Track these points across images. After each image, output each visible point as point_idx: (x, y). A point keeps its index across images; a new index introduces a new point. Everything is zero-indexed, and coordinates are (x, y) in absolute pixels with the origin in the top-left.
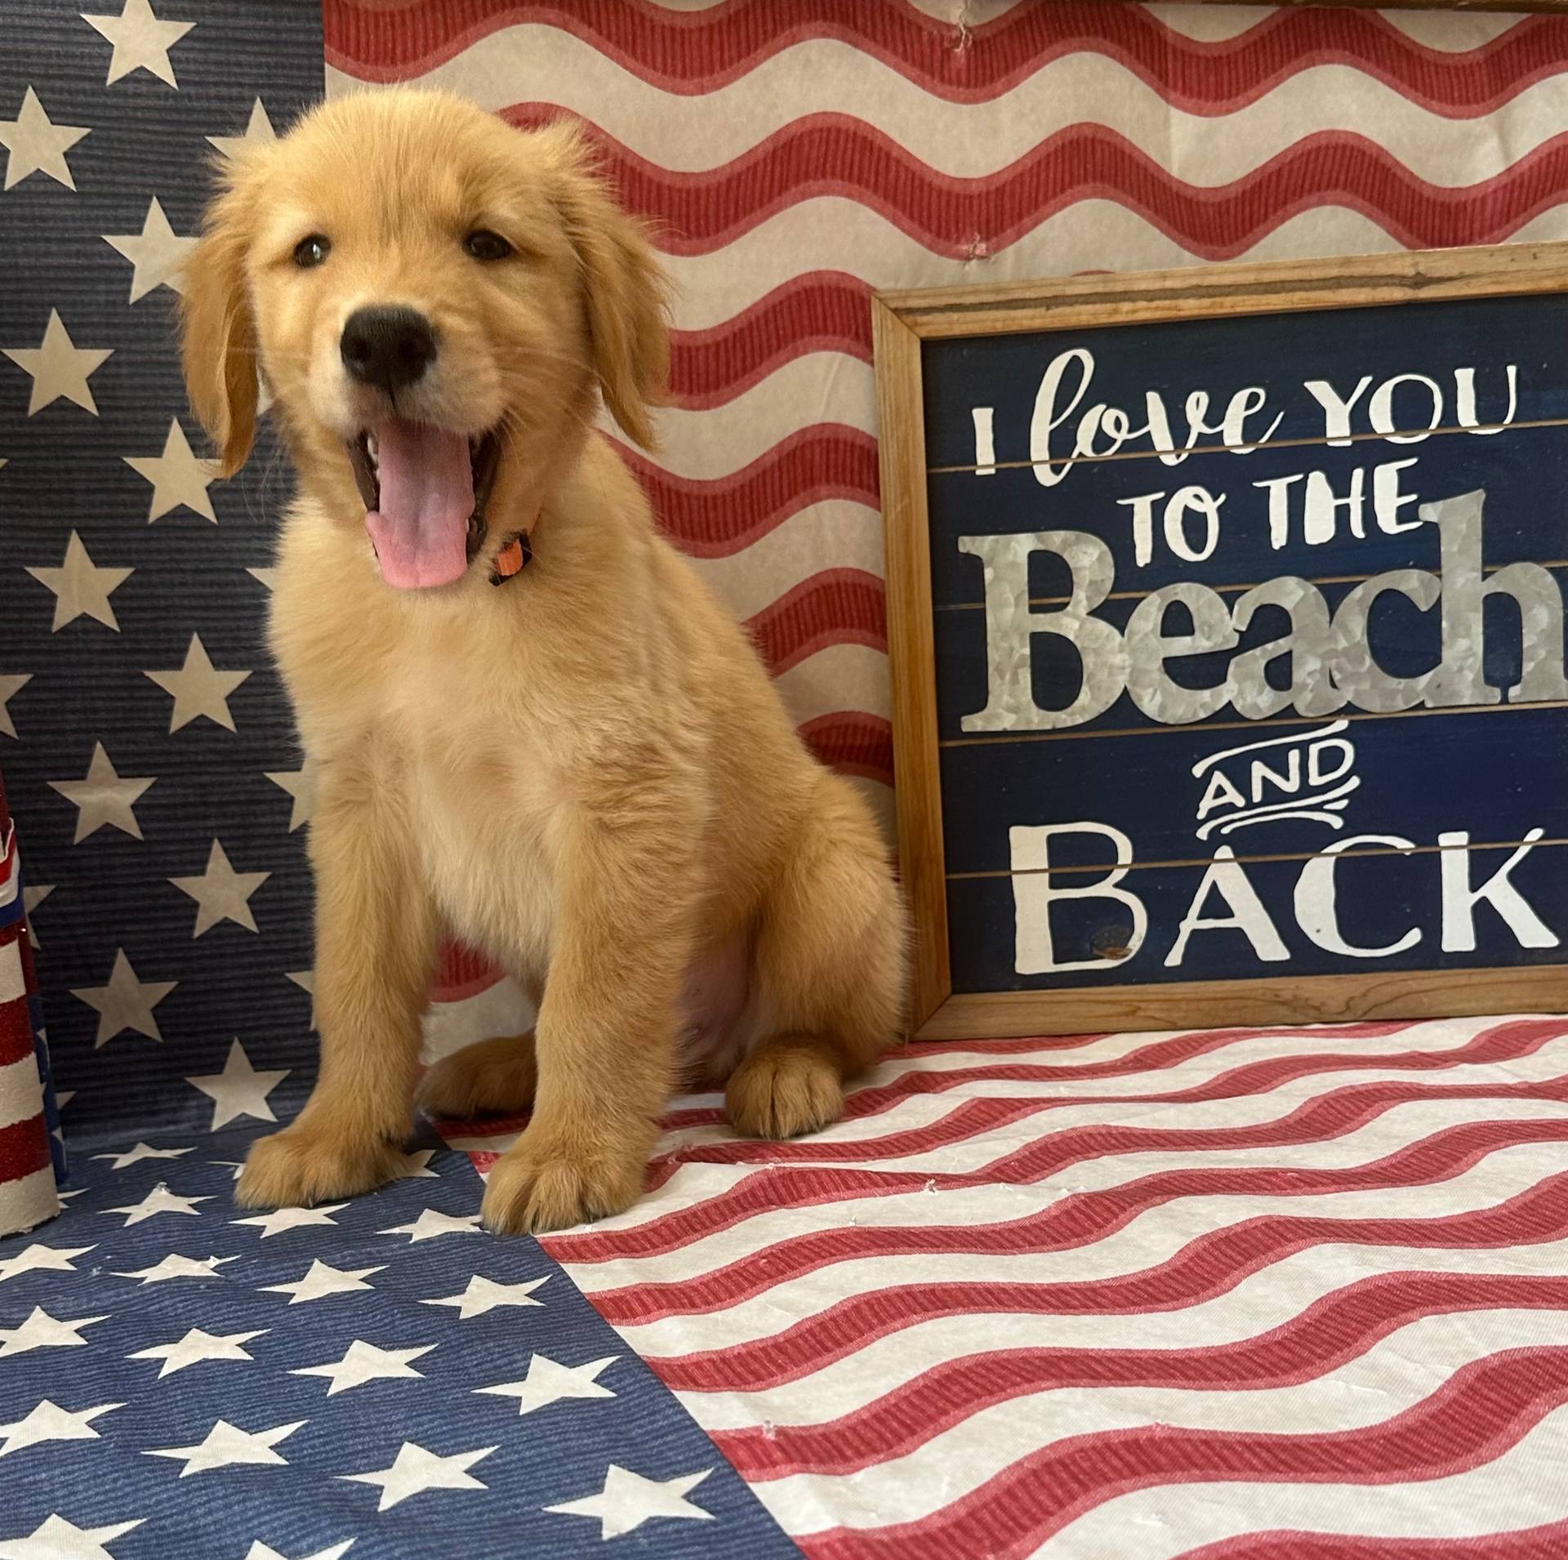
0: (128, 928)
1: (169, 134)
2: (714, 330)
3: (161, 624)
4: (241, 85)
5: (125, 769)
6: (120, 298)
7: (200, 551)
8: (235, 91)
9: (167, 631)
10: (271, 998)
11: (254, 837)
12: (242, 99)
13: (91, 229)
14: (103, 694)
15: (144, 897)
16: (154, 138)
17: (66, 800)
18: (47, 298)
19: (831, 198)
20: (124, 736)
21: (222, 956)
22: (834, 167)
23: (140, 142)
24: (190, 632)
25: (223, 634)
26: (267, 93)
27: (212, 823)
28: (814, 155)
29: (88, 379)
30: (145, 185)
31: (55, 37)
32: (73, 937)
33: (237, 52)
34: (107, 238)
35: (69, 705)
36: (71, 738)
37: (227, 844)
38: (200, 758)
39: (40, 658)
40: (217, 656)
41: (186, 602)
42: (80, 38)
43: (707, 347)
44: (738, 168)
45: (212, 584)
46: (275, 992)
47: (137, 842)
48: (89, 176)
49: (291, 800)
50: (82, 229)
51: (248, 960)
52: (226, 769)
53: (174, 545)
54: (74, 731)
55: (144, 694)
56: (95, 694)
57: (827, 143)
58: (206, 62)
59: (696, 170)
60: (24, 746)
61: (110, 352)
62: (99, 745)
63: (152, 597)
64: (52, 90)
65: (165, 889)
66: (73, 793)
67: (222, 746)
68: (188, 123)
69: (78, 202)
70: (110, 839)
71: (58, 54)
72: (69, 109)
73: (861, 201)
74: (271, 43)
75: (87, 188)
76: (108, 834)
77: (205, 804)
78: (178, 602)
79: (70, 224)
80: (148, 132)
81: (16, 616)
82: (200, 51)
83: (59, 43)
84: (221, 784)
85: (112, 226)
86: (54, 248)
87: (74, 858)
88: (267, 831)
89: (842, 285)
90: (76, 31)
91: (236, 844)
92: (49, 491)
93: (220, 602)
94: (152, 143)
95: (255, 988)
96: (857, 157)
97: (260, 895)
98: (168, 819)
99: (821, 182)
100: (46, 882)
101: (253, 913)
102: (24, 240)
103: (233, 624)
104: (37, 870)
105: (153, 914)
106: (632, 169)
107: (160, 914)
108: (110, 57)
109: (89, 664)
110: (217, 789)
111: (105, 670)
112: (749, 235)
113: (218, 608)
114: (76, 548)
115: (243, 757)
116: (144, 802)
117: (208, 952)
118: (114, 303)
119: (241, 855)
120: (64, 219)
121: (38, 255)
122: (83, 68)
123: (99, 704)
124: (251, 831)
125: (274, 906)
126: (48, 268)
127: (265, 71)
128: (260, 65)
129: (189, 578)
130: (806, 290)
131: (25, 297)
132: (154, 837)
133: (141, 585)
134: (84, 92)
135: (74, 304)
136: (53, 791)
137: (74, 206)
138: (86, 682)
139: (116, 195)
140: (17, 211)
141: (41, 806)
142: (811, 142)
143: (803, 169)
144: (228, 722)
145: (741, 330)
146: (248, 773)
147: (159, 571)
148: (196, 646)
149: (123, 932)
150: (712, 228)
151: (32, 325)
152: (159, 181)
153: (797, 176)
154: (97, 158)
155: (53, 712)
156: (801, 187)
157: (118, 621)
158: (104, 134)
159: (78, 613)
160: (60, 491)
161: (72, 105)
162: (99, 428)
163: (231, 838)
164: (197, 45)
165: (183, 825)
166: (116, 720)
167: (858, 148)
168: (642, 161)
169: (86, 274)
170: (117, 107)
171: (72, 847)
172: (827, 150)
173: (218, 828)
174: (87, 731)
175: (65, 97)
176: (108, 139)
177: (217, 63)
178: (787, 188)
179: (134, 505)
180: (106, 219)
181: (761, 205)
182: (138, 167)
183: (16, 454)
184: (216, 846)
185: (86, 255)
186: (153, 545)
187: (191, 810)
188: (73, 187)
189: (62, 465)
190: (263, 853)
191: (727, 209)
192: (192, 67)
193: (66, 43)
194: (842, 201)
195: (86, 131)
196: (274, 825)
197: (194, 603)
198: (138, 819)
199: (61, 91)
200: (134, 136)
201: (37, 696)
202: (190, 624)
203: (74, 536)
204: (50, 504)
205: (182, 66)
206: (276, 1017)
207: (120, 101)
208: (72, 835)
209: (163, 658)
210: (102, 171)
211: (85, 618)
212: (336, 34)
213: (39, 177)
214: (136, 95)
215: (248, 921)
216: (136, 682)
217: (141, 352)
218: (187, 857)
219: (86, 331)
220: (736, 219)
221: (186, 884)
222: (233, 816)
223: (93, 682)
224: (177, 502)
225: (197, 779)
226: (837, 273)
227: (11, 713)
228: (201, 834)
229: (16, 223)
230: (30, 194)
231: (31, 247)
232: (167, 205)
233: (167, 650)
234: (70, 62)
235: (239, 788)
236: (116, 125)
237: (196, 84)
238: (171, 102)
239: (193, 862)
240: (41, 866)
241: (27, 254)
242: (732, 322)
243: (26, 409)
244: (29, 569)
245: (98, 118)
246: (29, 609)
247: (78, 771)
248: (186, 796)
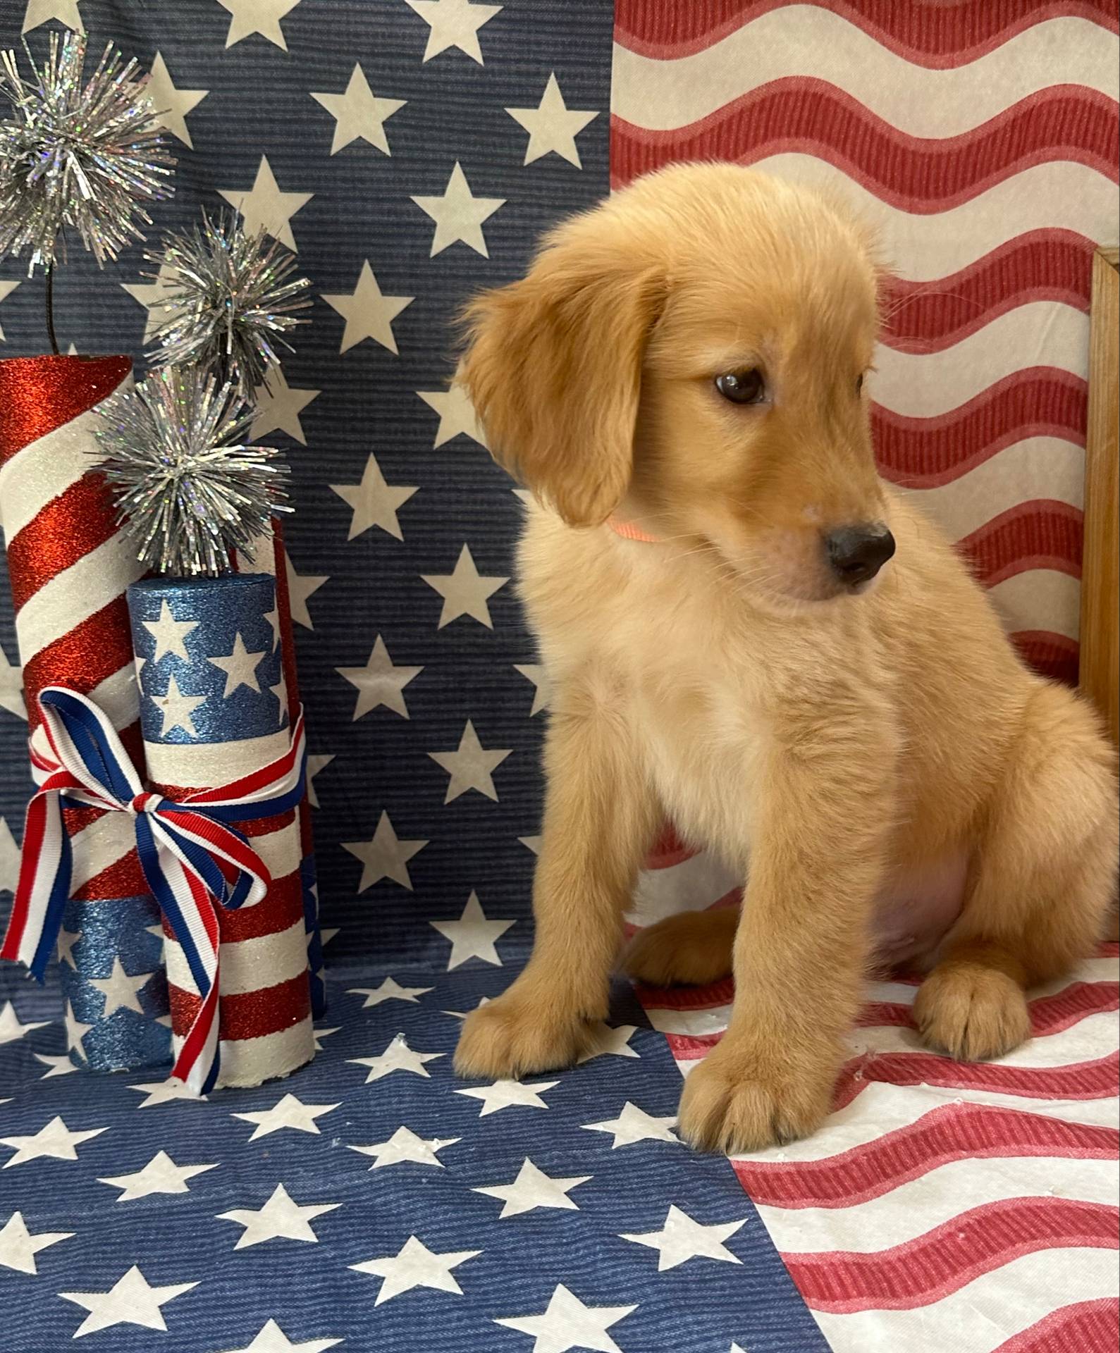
0: (392, 793)
1: (474, 105)
2: (942, 281)
3: (438, 536)
4: (539, 62)
5: (399, 659)
6: (423, 252)
7: (475, 473)
8: (533, 68)
9: (443, 541)
10: (506, 857)
11: (500, 719)
12: (538, 74)
13: (401, 190)
14: (386, 594)
15: (407, 767)
16: (460, 109)
17: (348, 683)
18: (361, 250)
19: (1064, 163)
20: (401, 630)
21: (467, 820)
22: (1069, 134)
23: (448, 112)
24: (461, 542)
25: (489, 546)
26: (561, 69)
27: (467, 706)
28: (1051, 124)
29: (392, 322)
30: (449, 152)
31: (382, 19)
32: (347, 799)
33: (537, 32)
34: (415, 198)
35: (358, 603)
36: (356, 631)
37: (478, 725)
38: (462, 650)
39: (338, 563)
40: (482, 563)
41: (460, 517)
42: (403, 20)
43: (935, 296)
44: (979, 135)
45: (482, 502)
46: (509, 853)
47: (403, 721)
48: (403, 143)
49: (534, 688)
50: (394, 190)
51: (488, 824)
52: (482, 660)
53: (454, 468)
54: (360, 625)
55: (421, 594)
56: (380, 594)
57: (1065, 113)
58: (509, 41)
59: (941, 137)
60: (319, 637)
61: (411, 299)
62: (379, 638)
63: (432, 512)
64: (376, 67)
65: (424, 762)
66: (356, 677)
67: (480, 640)
68: (490, 96)
69: (391, 166)
70: (383, 718)
71: (383, 35)
72: (390, 83)
73: (1092, 166)
74: (568, 24)
75: (400, 154)
76: (381, 713)
77: (463, 690)
78: (453, 517)
79: (384, 186)
80: (454, 103)
81: (318, 526)
82: (505, 31)
83: (385, 24)
84: (477, 674)
85: (419, 187)
86: (369, 206)
87: (352, 733)
88: (511, 714)
89: (1066, 242)
90: (399, 14)
91: (485, 725)
92: (353, 419)
93: (488, 518)
94: (458, 114)
95: (493, 849)
96: (1091, 126)
97: (502, 769)
98: (430, 702)
99: (1056, 148)
100: (327, 752)
101: (496, 784)
102: (344, 199)
103: (498, 537)
104: (322, 742)
105: (412, 782)
106: (882, 137)
107: (419, 782)
108: (427, 37)
109: (376, 569)
110: (474, 678)
111: (389, 574)
112: (983, 195)
113: (486, 522)
114: (372, 469)
115: (496, 650)
116: (413, 687)
117: (455, 816)
118: (417, 256)
119: (488, 734)
120: (379, 180)
121: (356, 212)
122: (404, 46)
123: (382, 603)
124: (498, 714)
125: (513, 779)
126: (363, 223)
127: (560, 49)
128: (556, 44)
129: (464, 497)
130: (1031, 245)
131: (344, 249)
132: (418, 717)
133: (424, 502)
134: (403, 68)
135: (383, 256)
136: (339, 675)
137: (389, 170)
138: (372, 584)
139: (424, 161)
140: (340, 173)
141: (328, 688)
142: (1049, 112)
143: (1040, 136)
144: (486, 620)
145: (968, 282)
146: (500, 664)
147: (440, 490)
148: (465, 556)
149: (388, 797)
150: (950, 188)
151: (348, 274)
152: (462, 147)
153: (1035, 142)
154: (410, 126)
155: (343, 608)
156: (1037, 152)
157: (403, 531)
158: (417, 105)
159: (370, 525)
160: (362, 420)
161: (393, 79)
162: (398, 365)
163: (481, 720)
164: (503, 26)
165: (442, 707)
166: (394, 616)
167: (1093, 118)
168: (891, 129)
169: (396, 230)
170: (431, 82)
171: (351, 723)
172: (1064, 119)
173: (472, 710)
174: (370, 625)
175: (387, 72)
176: (421, 110)
177: (520, 42)
178: (1023, 154)
179: (422, 432)
180: (414, 181)
181: (998, 168)
182: (444, 135)
183: (327, 386)
184: (469, 726)
185: (396, 213)
186: (437, 467)
187: (450, 695)
188: (388, 152)
189: (366, 396)
190: (507, 733)
191: (965, 172)
192: (498, 46)
193: (391, 25)
194: (1075, 165)
195: (403, 103)
196: (518, 710)
197: (467, 518)
198: (407, 702)
199: (384, 68)
200: (443, 107)
201: (332, 595)
202: (462, 535)
203: (372, 458)
204: (354, 430)
205: (488, 45)
206: (507, 874)
207: (434, 76)
208: (352, 713)
209: (437, 564)
210: (414, 139)
211: (376, 529)
212: (625, 15)
213: (360, 144)
214: (447, 71)
215: (490, 792)
216: (414, 584)
217: (438, 300)
218: (444, 734)
219: (392, 280)
220: (973, 181)
221: (441, 758)
222: (485, 700)
223: (378, 584)
224: (459, 432)
225: (457, 669)
226: (1062, 230)
227: (310, 609)
228: (458, 715)
229: (339, 184)
230: (352, 158)
231: (350, 205)
232: (468, 169)
233: (440, 558)
234: (394, 41)
235: (490, 677)
236: (428, 97)
237: (499, 60)
238: (476, 77)
239: (449, 740)
240: (326, 738)
241: (346, 211)
242: (960, 274)
243: (338, 347)
244: (332, 487)
245: (412, 91)
246: (330, 521)
247: (361, 659)
248: (448, 682)
